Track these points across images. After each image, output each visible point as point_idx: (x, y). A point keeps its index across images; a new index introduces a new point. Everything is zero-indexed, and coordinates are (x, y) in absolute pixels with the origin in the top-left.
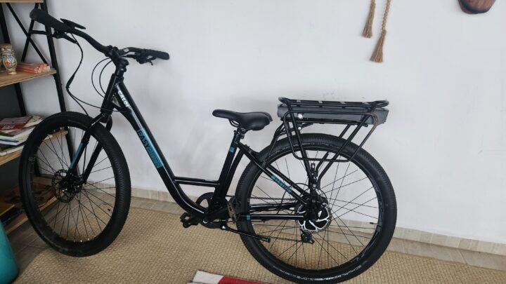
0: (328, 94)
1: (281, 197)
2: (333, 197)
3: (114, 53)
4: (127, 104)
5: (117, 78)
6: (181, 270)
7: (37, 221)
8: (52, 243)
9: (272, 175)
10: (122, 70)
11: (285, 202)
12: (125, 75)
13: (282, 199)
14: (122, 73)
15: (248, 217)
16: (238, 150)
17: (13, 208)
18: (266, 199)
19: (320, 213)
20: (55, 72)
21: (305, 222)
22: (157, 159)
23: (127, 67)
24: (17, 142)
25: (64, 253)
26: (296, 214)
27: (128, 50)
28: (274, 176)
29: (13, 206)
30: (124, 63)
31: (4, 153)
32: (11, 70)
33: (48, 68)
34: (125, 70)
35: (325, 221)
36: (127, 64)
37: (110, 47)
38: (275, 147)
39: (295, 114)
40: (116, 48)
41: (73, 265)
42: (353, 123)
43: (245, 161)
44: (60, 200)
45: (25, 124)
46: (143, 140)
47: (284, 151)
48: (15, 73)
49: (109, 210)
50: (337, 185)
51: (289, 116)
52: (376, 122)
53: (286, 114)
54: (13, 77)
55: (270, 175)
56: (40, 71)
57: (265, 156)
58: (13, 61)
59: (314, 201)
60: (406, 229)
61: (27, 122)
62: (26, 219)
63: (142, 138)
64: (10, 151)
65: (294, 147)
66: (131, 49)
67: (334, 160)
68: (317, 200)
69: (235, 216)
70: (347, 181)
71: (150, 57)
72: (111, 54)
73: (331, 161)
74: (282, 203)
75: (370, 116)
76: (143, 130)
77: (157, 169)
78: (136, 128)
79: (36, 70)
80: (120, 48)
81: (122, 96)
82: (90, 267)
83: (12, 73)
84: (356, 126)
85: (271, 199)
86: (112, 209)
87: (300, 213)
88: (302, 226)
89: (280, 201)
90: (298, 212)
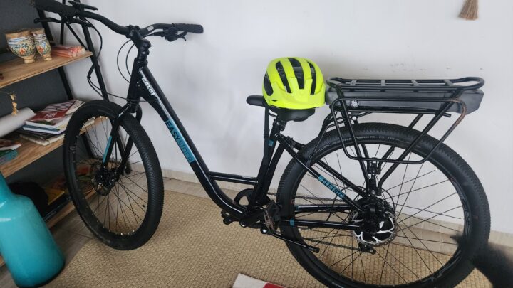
0: (397, 65)
1: (333, 198)
2: (401, 202)
3: (135, 34)
4: (152, 92)
5: (141, 63)
6: (221, 271)
7: (83, 210)
8: (97, 234)
9: (319, 175)
10: (144, 53)
11: (336, 203)
12: (149, 58)
13: (335, 200)
14: (145, 57)
15: (292, 223)
16: (278, 144)
17: (63, 194)
19: (382, 224)
20: (91, 54)
21: (362, 233)
22: (189, 153)
23: (150, 49)
24: (58, 130)
25: (107, 244)
26: (351, 222)
27: (152, 28)
28: (322, 178)
29: (63, 192)
30: (146, 45)
31: (46, 143)
32: (45, 56)
33: (83, 51)
34: (148, 53)
35: (389, 234)
36: (149, 45)
37: (130, 27)
38: (323, 141)
39: (348, 102)
40: (137, 27)
41: (115, 258)
42: (429, 111)
43: (286, 158)
44: (99, 193)
45: (67, 111)
46: (173, 132)
47: (334, 145)
48: (50, 59)
49: (144, 206)
50: (406, 188)
51: (339, 104)
52: (463, 110)
53: (336, 101)
54: (50, 63)
55: (316, 175)
56: (74, 55)
57: (311, 151)
58: (46, 47)
59: (373, 210)
60: (502, 234)
61: (69, 109)
62: (73, 207)
63: (171, 129)
64: (52, 140)
65: (345, 142)
66: (157, 26)
67: (401, 160)
68: (377, 208)
69: (272, 226)
70: (419, 183)
71: (179, 33)
72: (131, 35)
73: (396, 163)
75: (453, 103)
76: (172, 120)
77: (190, 164)
78: (165, 118)
79: (70, 54)
80: (141, 27)
81: (147, 83)
82: (131, 261)
83: (47, 59)
84: (433, 116)
86: (146, 205)
87: (356, 221)
88: (358, 236)
89: (332, 202)
90: (353, 220)
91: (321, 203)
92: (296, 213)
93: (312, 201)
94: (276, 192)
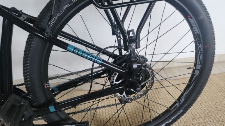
1: (91, 67)
9: (67, 45)
11: (94, 70)
13: (92, 69)
15: (52, 109)
18: (68, 75)
28: (72, 46)
55: (64, 46)
59: (135, 65)
74: (92, 73)
85: (72, 74)
87: (117, 83)
88: (122, 96)
89: (90, 72)
90: (115, 82)
91: (79, 76)
92: (55, 95)
93: (68, 77)
94: (23, 82)
